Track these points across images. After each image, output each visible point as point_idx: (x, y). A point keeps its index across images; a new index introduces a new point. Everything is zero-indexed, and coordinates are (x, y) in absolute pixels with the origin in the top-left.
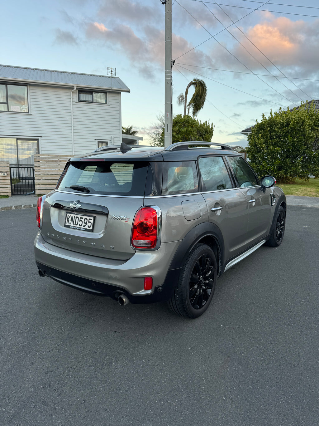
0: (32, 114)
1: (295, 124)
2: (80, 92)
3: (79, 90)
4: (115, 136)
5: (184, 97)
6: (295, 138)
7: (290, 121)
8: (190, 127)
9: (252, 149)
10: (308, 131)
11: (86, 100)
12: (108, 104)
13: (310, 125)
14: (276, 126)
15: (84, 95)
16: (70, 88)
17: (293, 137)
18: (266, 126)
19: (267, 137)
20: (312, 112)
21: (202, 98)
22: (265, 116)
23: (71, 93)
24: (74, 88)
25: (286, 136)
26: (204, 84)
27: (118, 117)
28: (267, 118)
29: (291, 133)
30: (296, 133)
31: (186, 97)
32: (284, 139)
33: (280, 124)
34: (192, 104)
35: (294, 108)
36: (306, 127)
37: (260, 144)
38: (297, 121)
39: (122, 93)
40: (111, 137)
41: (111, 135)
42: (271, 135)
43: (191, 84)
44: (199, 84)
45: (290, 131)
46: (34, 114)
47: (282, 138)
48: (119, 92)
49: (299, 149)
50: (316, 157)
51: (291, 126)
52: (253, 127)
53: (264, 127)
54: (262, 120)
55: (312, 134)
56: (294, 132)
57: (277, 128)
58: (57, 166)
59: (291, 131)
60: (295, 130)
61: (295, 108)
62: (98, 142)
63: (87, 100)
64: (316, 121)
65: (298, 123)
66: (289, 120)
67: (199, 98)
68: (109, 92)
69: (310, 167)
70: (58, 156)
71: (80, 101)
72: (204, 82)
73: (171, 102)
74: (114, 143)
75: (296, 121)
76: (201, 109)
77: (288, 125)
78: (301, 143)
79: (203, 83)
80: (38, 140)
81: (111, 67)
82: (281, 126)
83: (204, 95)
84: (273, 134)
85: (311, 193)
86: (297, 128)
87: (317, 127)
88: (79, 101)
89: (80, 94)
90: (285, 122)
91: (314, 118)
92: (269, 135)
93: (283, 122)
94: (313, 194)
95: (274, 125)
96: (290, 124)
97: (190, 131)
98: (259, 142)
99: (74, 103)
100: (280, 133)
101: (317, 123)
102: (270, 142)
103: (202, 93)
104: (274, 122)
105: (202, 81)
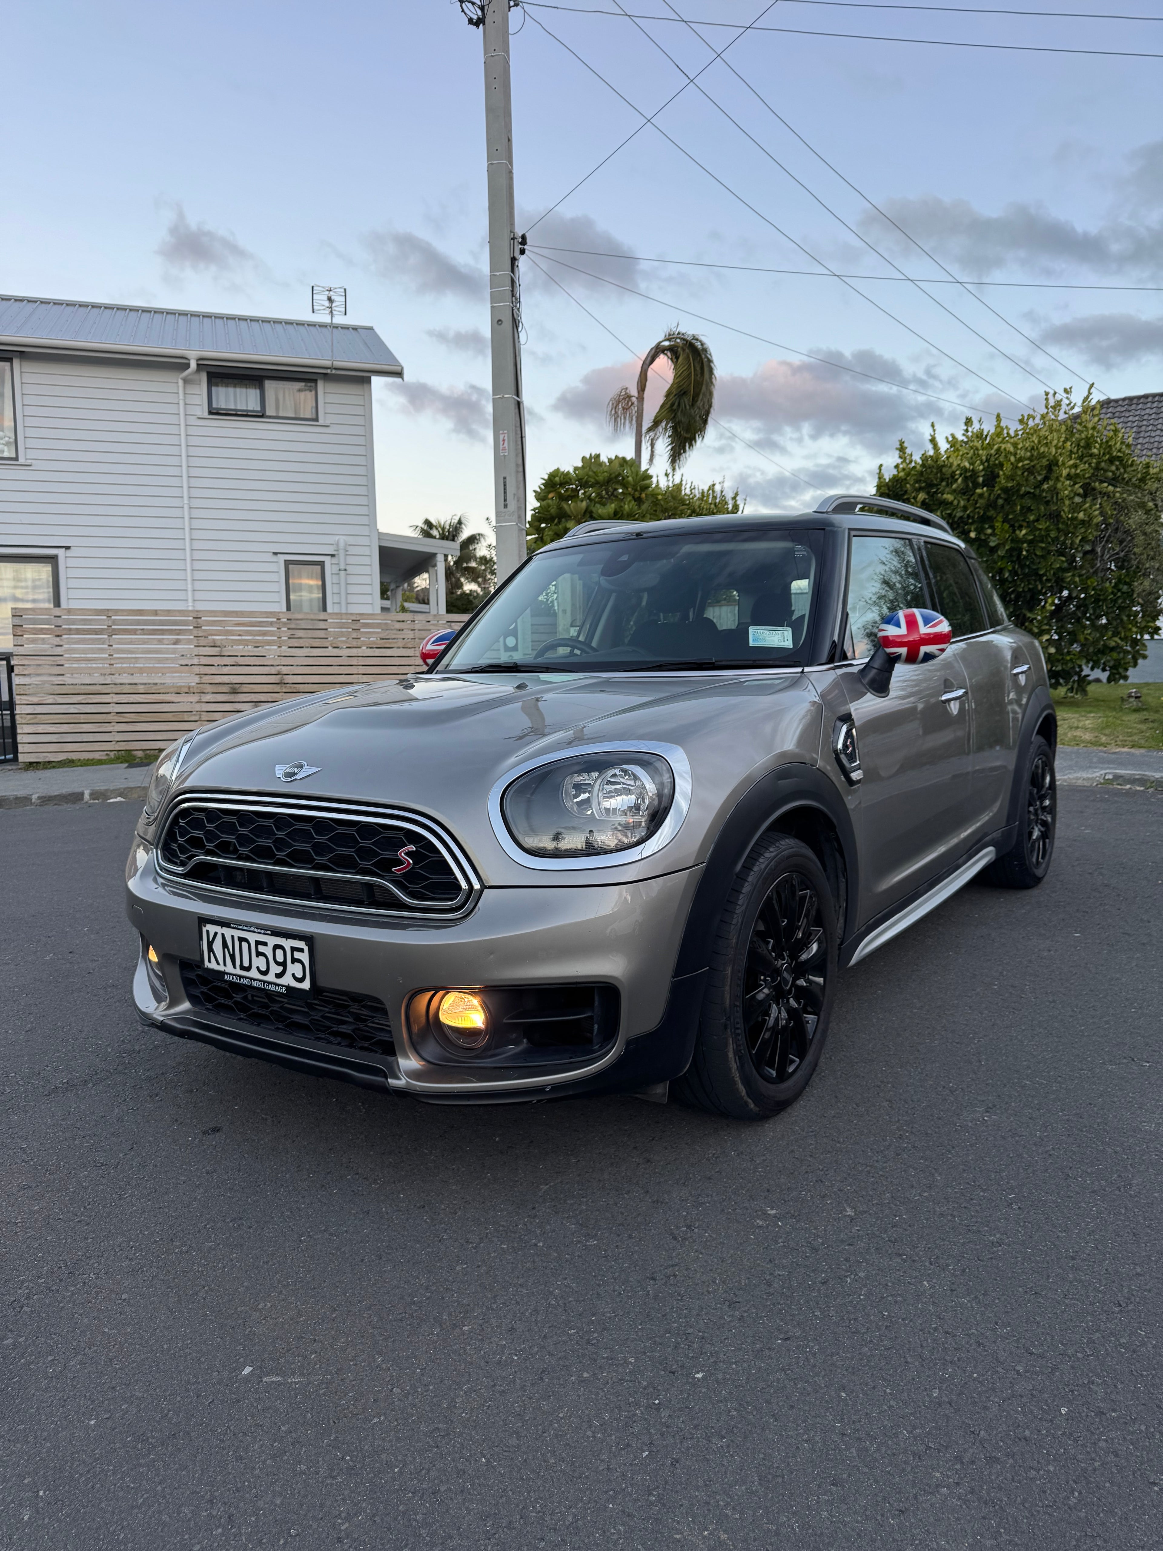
0: (29, 462)
1: (1019, 473)
2: (213, 380)
3: (208, 374)
4: (351, 540)
5: (634, 399)
6: (1020, 527)
7: (1001, 465)
8: (628, 498)
10: (1071, 499)
11: (239, 408)
12: (321, 421)
13: (1077, 475)
14: (947, 485)
15: (231, 390)
16: (177, 365)
17: (1012, 526)
18: (913, 485)
20: (1087, 430)
21: (699, 403)
22: (908, 451)
23: (181, 383)
24: (187, 366)
25: (985, 519)
26: (705, 350)
27: (361, 471)
28: (917, 458)
29: (1007, 508)
30: (1022, 508)
31: (641, 398)
32: (979, 531)
33: (961, 475)
34: (663, 424)
36: (1059, 485)
38: (1026, 462)
39: (375, 380)
40: (337, 544)
41: (337, 538)
43: (658, 351)
44: (687, 351)
45: (1000, 502)
46: (37, 465)
47: (970, 531)
48: (363, 377)
49: (1038, 569)
50: (1105, 600)
51: (1003, 481)
53: (906, 492)
54: (897, 467)
55: (1085, 510)
56: (1016, 505)
57: (953, 492)
58: (102, 650)
59: (1005, 500)
60: (1023, 496)
62: (287, 563)
63: (241, 406)
64: (1103, 464)
65: (1031, 470)
66: (996, 459)
67: (686, 400)
68: (326, 377)
69: (1086, 639)
70: (107, 612)
71: (214, 412)
72: (702, 344)
73: (518, 393)
74: (348, 568)
75: (1020, 464)
76: (699, 441)
77: (991, 479)
78: (1043, 545)
79: (699, 347)
80: (52, 560)
81: (328, 285)
82: (968, 486)
83: (703, 388)
85: (1078, 733)
86: (1028, 489)
87: (1106, 485)
88: (210, 413)
89: (214, 389)
90: (981, 467)
91: (1095, 451)
93: (973, 470)
94: (1088, 736)
95: (942, 480)
96: (998, 476)
99: (192, 420)
100: (965, 508)
101: (1106, 471)
103: (698, 385)
104: (941, 471)
105: (697, 340)
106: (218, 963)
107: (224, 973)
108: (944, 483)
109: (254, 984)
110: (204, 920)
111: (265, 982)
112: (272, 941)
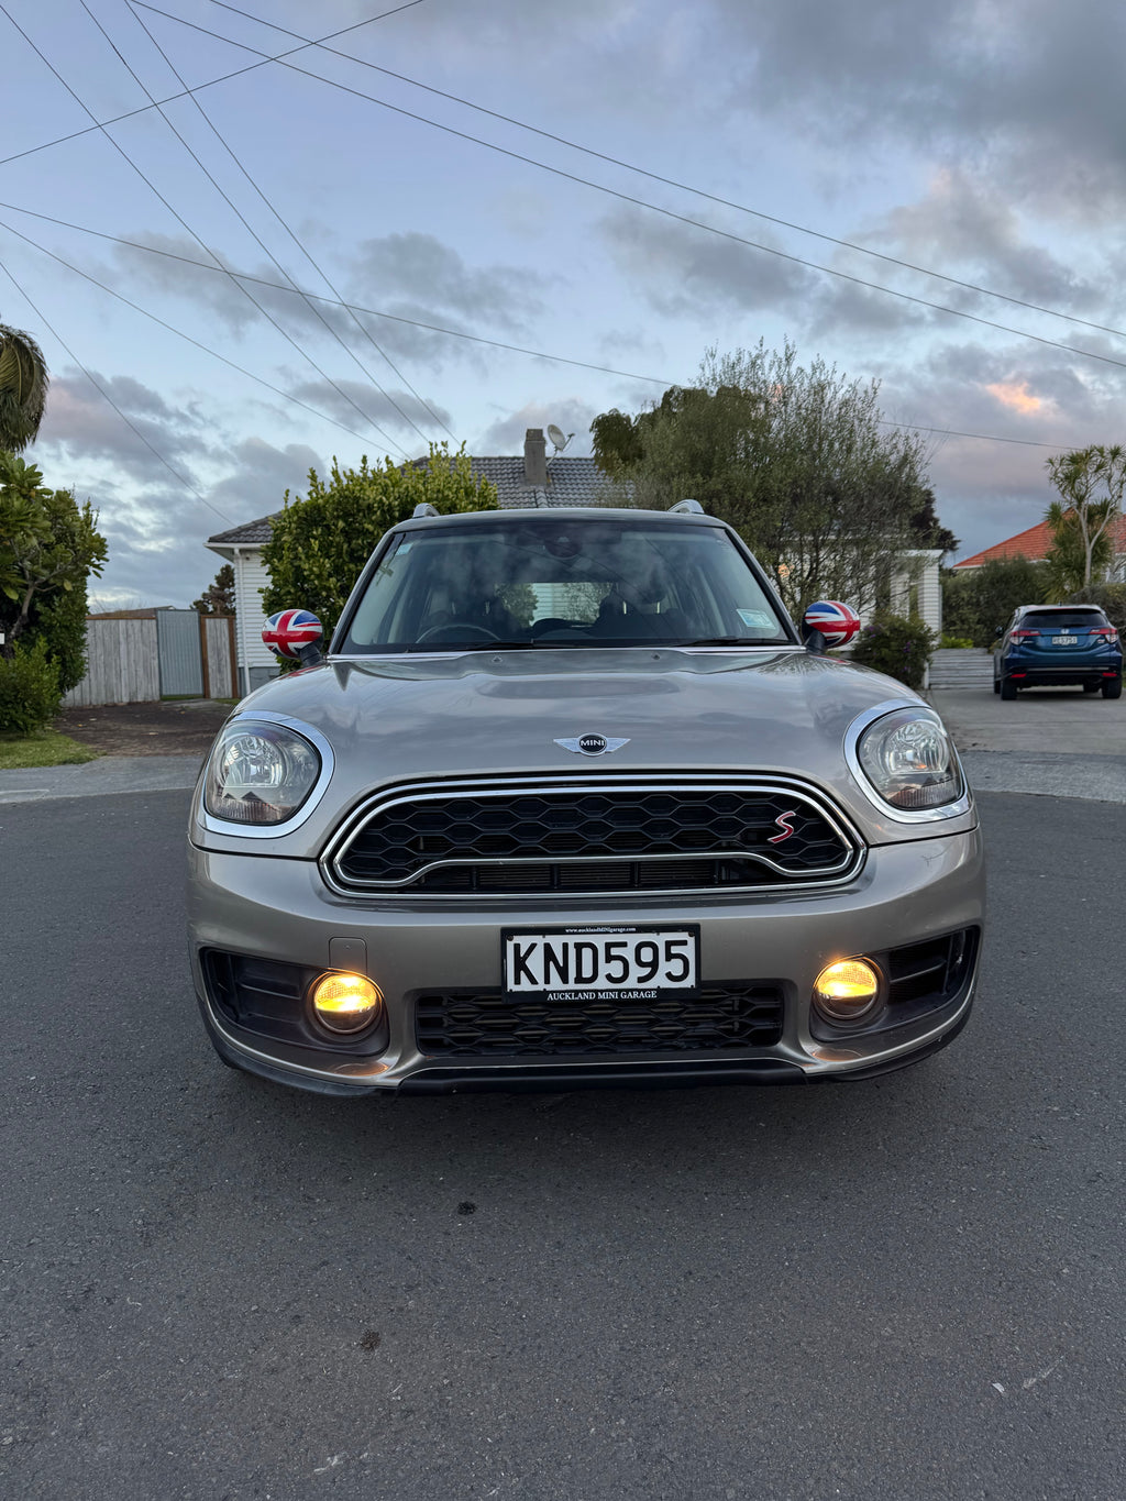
8: (15, 495)
9: (289, 593)
14: (364, 515)
18: (332, 514)
19: (339, 555)
21: (29, 404)
22: (318, 481)
26: (35, 349)
28: (329, 489)
33: (379, 508)
35: (404, 465)
37: (319, 577)
42: (353, 546)
44: (13, 346)
52: (278, 517)
53: (325, 518)
54: (310, 494)
57: (372, 522)
61: (407, 464)
67: (13, 398)
72: (31, 342)
76: (29, 444)
79: (28, 344)
82: (385, 518)
83: (34, 389)
84: (360, 542)
90: (396, 503)
92: (345, 546)
93: (389, 505)
95: (359, 511)
97: (19, 513)
98: (315, 569)
102: (349, 570)
103: (27, 385)
104: (357, 502)
105: (25, 336)
106: (533, 981)
107: (546, 993)
108: (361, 514)
109: (601, 996)
110: (507, 933)
111: (620, 991)
112: (634, 939)
